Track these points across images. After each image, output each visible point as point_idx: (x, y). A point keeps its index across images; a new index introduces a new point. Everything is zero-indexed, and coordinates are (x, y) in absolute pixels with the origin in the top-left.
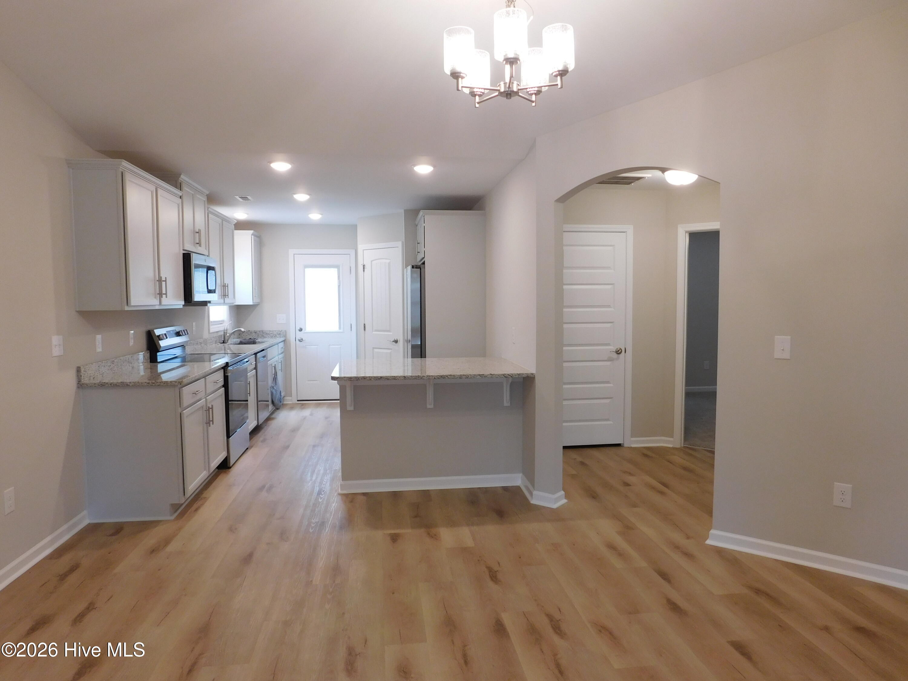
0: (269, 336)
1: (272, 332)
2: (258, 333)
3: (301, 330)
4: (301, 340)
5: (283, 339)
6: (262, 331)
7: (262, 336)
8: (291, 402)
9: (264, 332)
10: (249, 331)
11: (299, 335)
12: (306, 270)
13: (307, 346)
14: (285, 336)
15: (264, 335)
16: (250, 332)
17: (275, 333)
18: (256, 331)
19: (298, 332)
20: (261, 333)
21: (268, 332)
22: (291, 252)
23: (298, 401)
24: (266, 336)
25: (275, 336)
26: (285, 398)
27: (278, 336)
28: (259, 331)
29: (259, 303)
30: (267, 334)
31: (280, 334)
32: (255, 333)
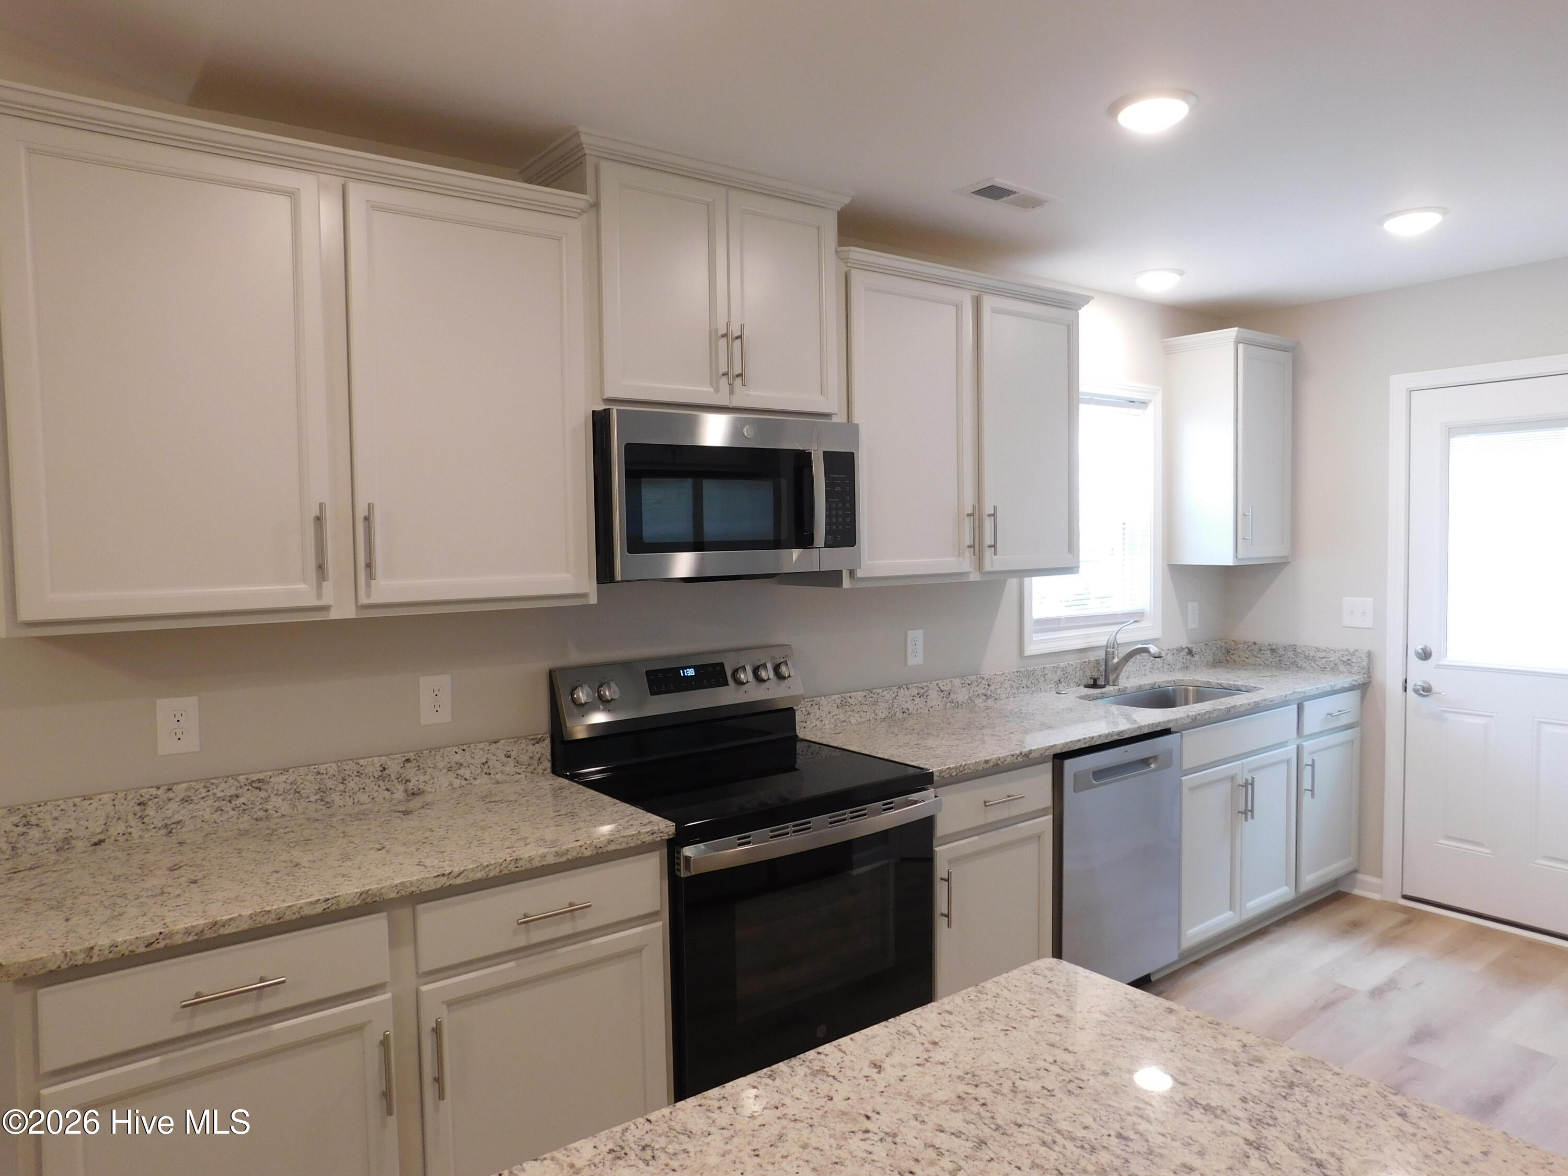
0: (1312, 664)
1: (1323, 654)
2: (1281, 651)
3: (1425, 655)
4: (1426, 691)
5: (1358, 678)
6: (1294, 648)
7: (1292, 663)
8: (1376, 896)
9: (1298, 650)
10: (1255, 643)
11: (1419, 673)
12: (1456, 442)
13: (1450, 717)
14: (1369, 671)
15: (1298, 660)
16: (1257, 646)
17: (1333, 657)
18: (1274, 647)
19: (1413, 660)
20: (1290, 654)
21: (1312, 654)
22: (1399, 384)
23: (1405, 897)
24: (1304, 665)
25: (1334, 669)
26: (1360, 877)
27: (1342, 668)
28: (1285, 648)
29: (1286, 557)
30: (1306, 657)
31: (1348, 663)
32: (1273, 651)
